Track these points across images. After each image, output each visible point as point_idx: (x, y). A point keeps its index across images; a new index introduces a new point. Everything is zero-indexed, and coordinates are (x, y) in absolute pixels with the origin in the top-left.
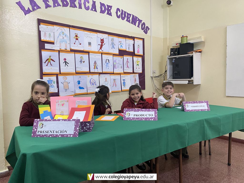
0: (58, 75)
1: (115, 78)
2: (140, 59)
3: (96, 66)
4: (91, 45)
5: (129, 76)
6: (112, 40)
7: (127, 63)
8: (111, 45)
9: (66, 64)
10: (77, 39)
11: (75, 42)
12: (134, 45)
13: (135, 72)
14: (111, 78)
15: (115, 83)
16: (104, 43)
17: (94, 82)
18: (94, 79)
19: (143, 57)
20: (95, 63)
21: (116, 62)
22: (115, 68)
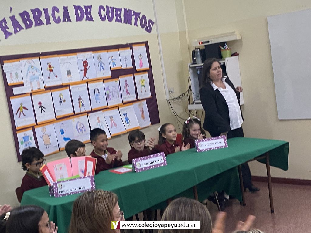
0: (35, 126)
2: (146, 76)
3: (82, 104)
4: (71, 74)
5: (131, 106)
6: (99, 57)
7: (126, 88)
8: (99, 66)
9: (42, 109)
10: (51, 71)
11: (50, 75)
12: (132, 56)
13: (140, 98)
14: (106, 116)
15: (114, 122)
16: (88, 65)
17: (82, 128)
18: (81, 123)
19: (150, 72)
20: (80, 98)
21: (109, 90)
22: (109, 98)
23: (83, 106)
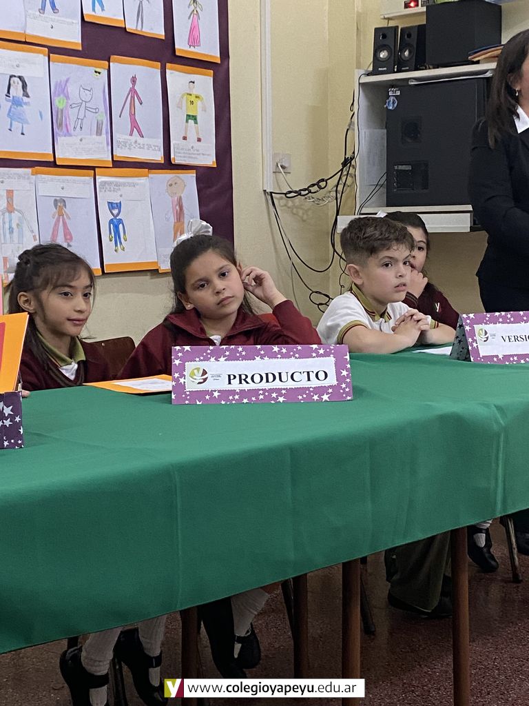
1: (63, 194)
2: (204, 83)
5: (144, 183)
7: (132, 105)
13: (176, 158)
14: (40, 193)
15: (65, 224)
19: (220, 71)
22: (64, 129)
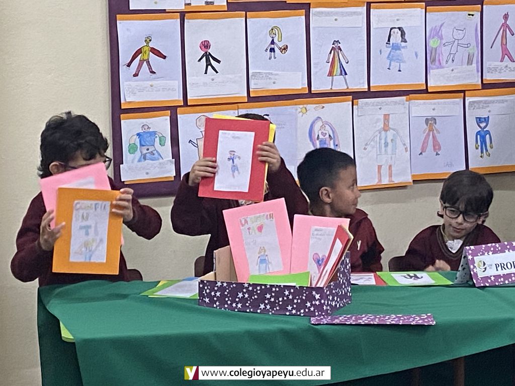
0: (178, 109)
1: (433, 114)
3: (341, 65)
7: (504, 38)
9: (208, 64)
14: (413, 114)
15: (434, 137)
17: (327, 136)
18: (327, 123)
20: (336, 49)
21: (441, 38)
22: (437, 63)
23: (344, 72)
